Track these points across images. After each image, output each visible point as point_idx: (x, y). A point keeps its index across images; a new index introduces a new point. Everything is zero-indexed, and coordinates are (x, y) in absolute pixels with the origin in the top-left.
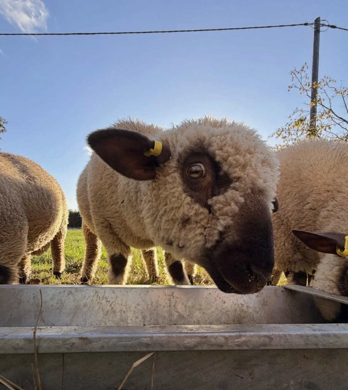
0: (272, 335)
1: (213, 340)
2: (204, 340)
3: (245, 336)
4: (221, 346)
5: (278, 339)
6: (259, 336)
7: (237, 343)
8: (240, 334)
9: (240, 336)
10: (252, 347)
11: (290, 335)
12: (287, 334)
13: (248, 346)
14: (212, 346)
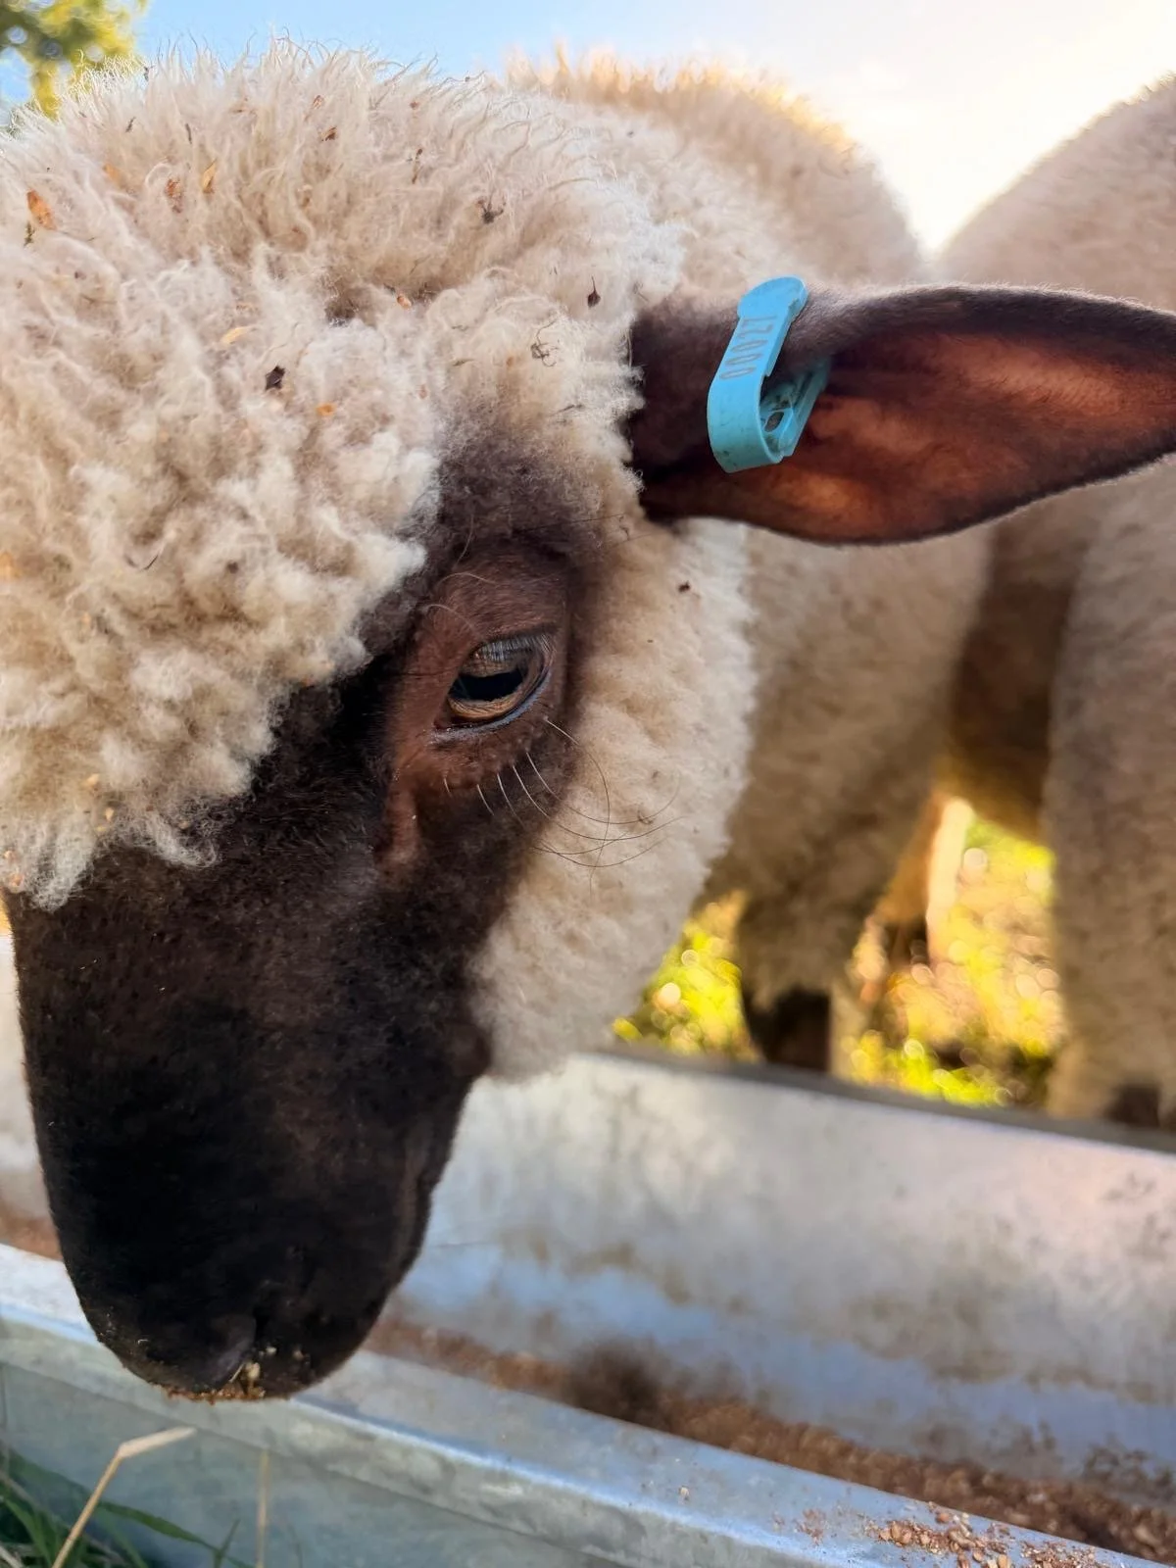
0: (646, 1514)
1: (394, 1456)
2: (360, 1445)
3: (522, 1482)
4: (426, 1490)
5: (668, 1539)
6: (585, 1504)
7: (487, 1500)
8: (507, 1468)
9: (504, 1478)
10: (545, 1532)
11: (727, 1542)
12: (712, 1534)
13: (528, 1522)
14: (390, 1475)
